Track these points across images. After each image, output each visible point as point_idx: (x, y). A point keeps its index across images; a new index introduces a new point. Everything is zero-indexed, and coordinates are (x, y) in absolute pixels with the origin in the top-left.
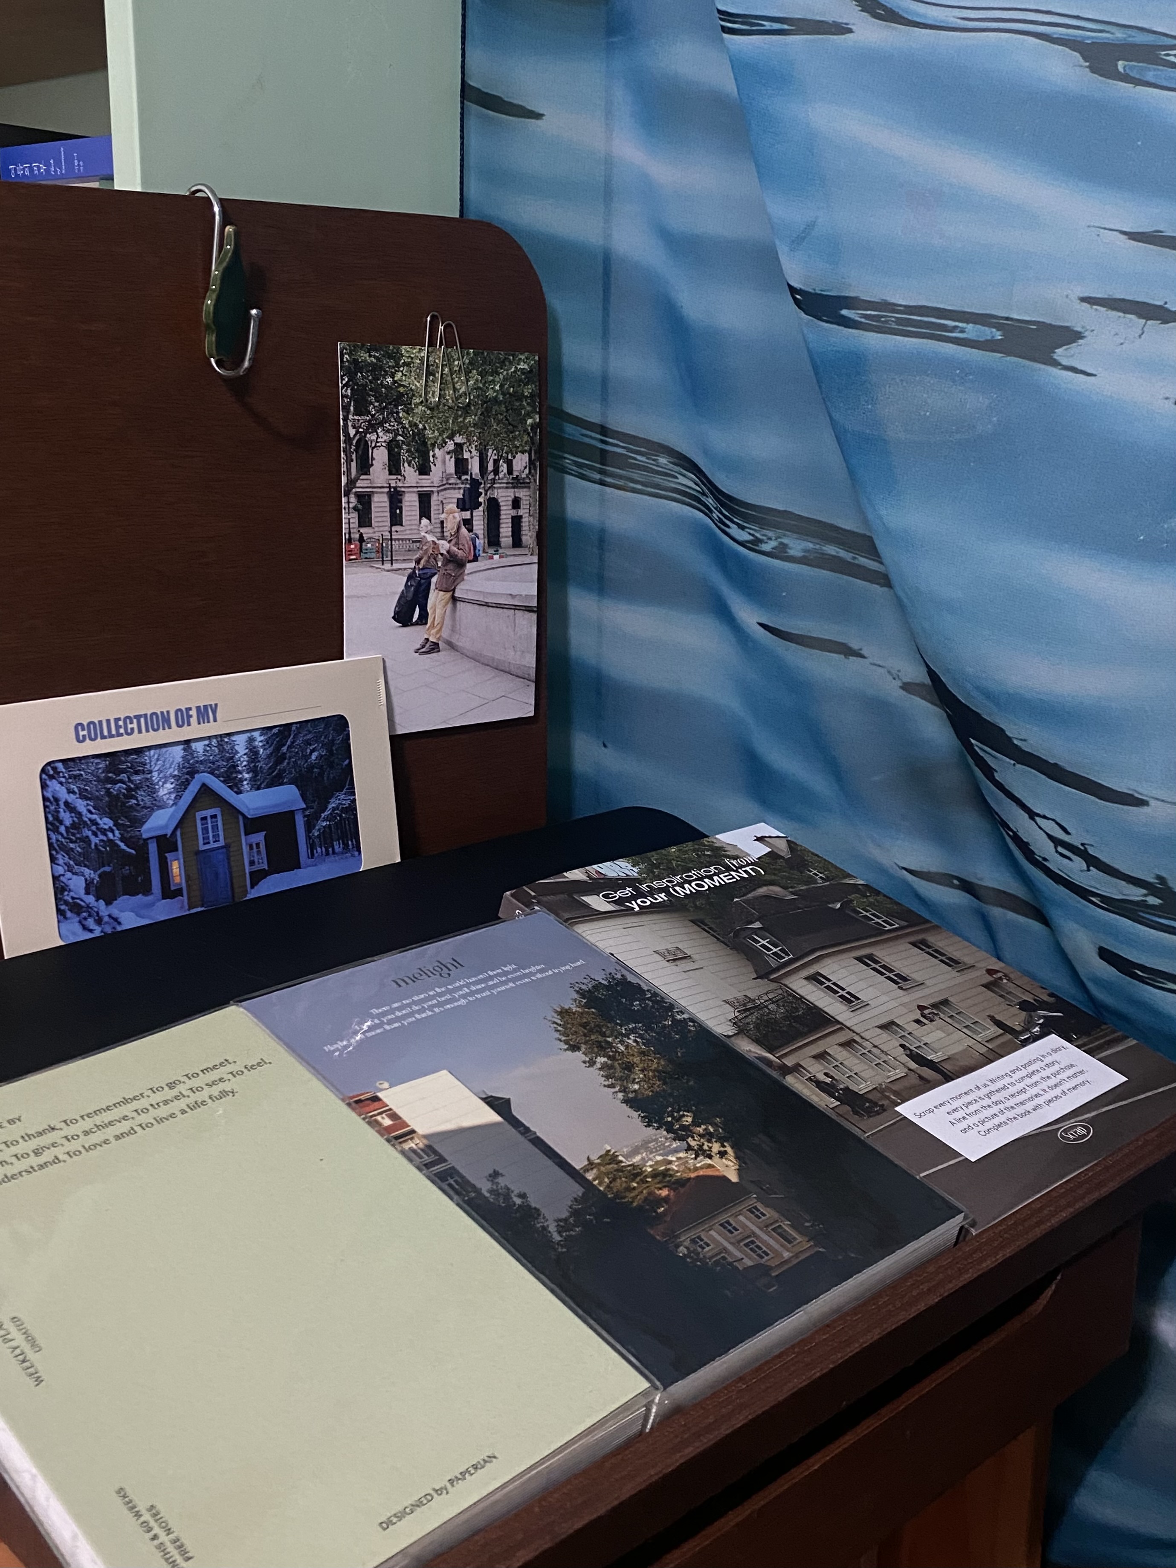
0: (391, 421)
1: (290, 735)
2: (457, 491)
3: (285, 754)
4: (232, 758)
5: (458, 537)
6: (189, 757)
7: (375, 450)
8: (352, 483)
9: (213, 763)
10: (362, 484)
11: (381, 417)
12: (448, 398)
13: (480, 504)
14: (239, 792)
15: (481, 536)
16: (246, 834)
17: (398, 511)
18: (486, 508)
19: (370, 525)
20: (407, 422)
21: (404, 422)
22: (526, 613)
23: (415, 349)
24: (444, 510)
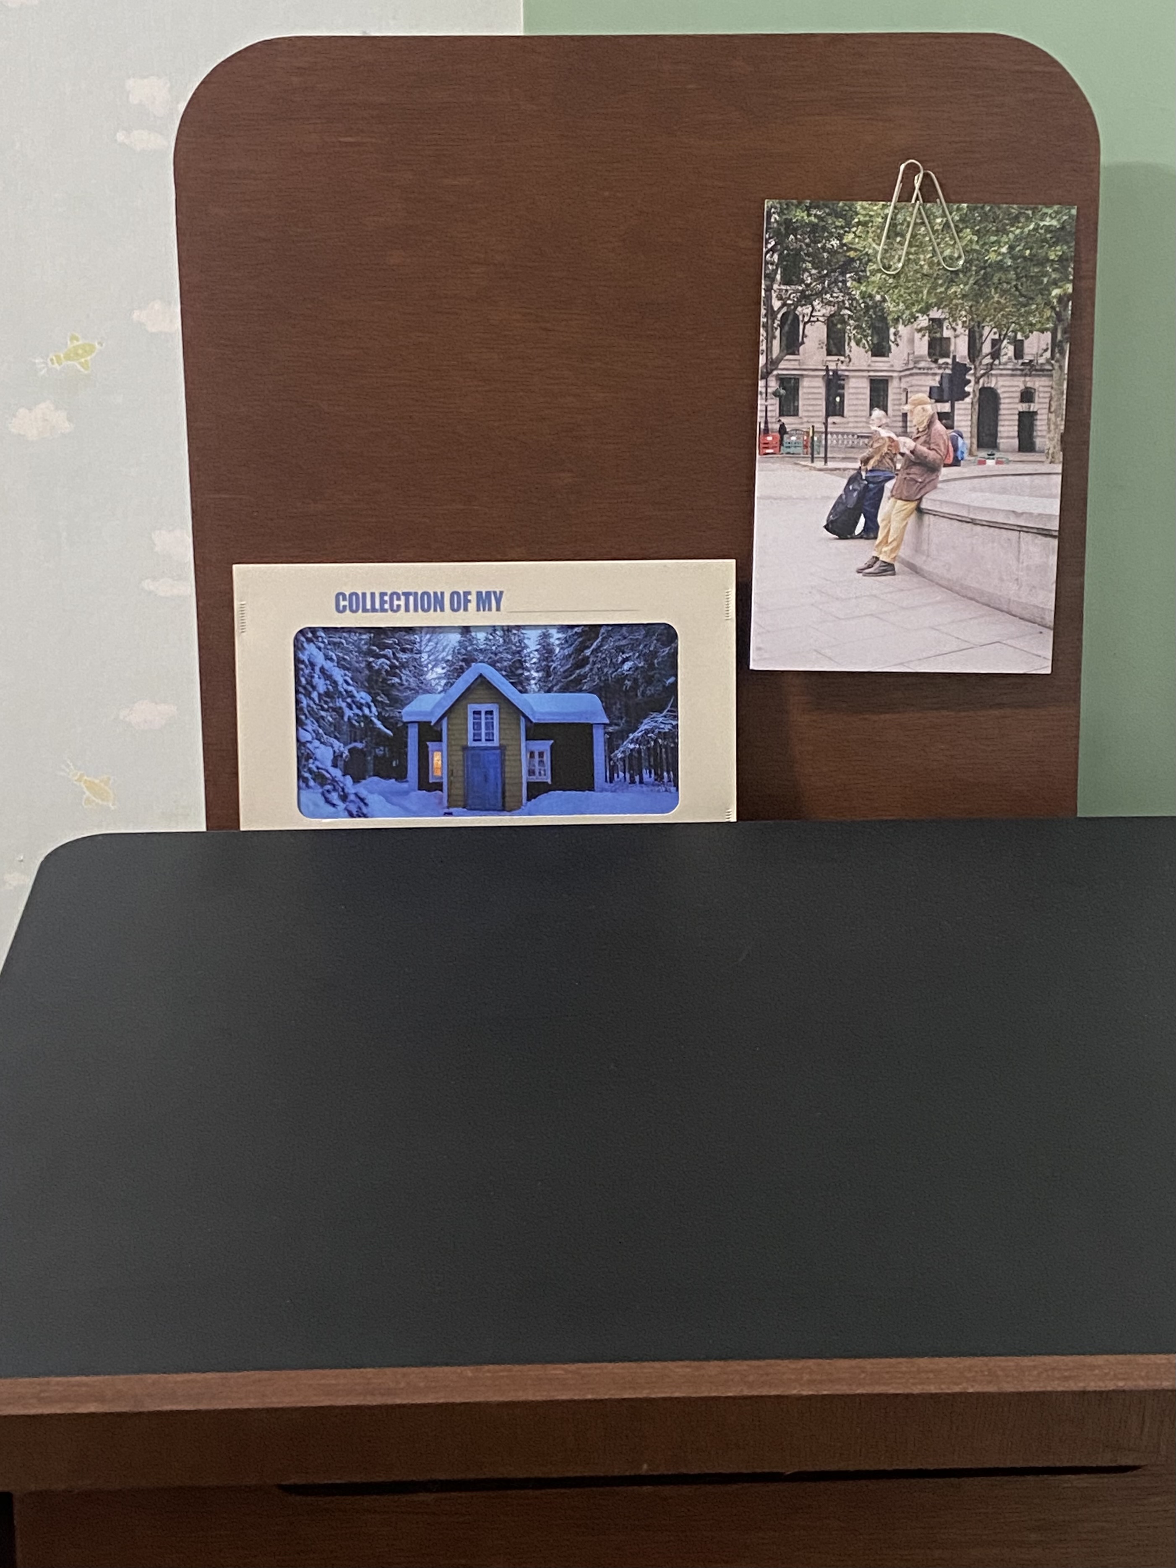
0: (833, 292)
1: (598, 638)
2: (930, 377)
3: (588, 657)
4: (519, 652)
5: (929, 435)
6: (467, 644)
7: (807, 326)
8: (773, 364)
9: (496, 654)
10: (788, 366)
11: (820, 287)
12: (922, 263)
13: (968, 394)
14: (523, 691)
15: (966, 435)
16: (527, 739)
17: (838, 399)
18: (976, 399)
19: (796, 414)
20: (858, 292)
21: (854, 293)
22: (1040, 537)
23: (876, 205)
24: (909, 401)
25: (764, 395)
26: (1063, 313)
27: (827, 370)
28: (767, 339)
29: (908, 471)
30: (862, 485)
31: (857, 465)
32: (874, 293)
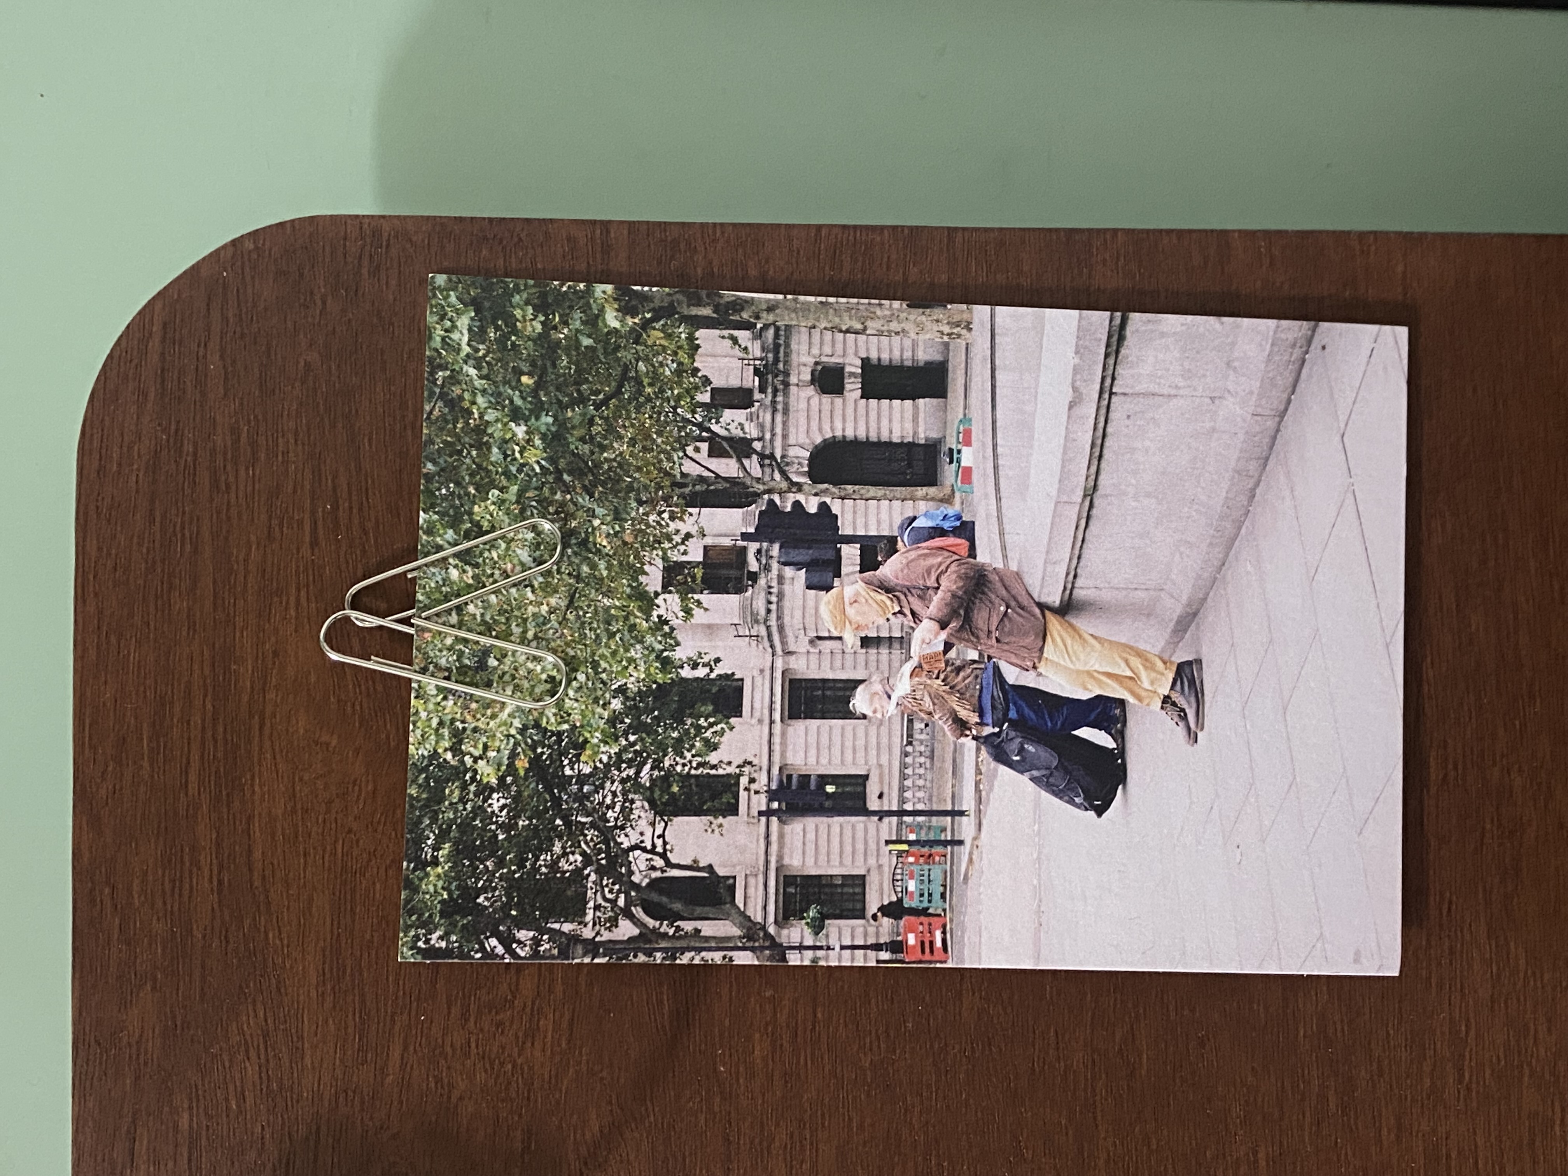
0: (602, 803)
2: (787, 588)
5: (908, 590)
7: (673, 858)
8: (752, 934)
10: (757, 902)
11: (590, 834)
12: (544, 608)
13: (824, 508)
15: (908, 509)
17: (830, 788)
18: (834, 490)
19: (860, 881)
20: (603, 748)
21: (605, 759)
22: (1123, 351)
23: (417, 713)
24: (835, 634)
25: (820, 953)
26: (657, 303)
27: (768, 813)
28: (699, 950)
29: (983, 635)
30: (1012, 734)
31: (969, 743)
32: (606, 714)
